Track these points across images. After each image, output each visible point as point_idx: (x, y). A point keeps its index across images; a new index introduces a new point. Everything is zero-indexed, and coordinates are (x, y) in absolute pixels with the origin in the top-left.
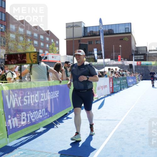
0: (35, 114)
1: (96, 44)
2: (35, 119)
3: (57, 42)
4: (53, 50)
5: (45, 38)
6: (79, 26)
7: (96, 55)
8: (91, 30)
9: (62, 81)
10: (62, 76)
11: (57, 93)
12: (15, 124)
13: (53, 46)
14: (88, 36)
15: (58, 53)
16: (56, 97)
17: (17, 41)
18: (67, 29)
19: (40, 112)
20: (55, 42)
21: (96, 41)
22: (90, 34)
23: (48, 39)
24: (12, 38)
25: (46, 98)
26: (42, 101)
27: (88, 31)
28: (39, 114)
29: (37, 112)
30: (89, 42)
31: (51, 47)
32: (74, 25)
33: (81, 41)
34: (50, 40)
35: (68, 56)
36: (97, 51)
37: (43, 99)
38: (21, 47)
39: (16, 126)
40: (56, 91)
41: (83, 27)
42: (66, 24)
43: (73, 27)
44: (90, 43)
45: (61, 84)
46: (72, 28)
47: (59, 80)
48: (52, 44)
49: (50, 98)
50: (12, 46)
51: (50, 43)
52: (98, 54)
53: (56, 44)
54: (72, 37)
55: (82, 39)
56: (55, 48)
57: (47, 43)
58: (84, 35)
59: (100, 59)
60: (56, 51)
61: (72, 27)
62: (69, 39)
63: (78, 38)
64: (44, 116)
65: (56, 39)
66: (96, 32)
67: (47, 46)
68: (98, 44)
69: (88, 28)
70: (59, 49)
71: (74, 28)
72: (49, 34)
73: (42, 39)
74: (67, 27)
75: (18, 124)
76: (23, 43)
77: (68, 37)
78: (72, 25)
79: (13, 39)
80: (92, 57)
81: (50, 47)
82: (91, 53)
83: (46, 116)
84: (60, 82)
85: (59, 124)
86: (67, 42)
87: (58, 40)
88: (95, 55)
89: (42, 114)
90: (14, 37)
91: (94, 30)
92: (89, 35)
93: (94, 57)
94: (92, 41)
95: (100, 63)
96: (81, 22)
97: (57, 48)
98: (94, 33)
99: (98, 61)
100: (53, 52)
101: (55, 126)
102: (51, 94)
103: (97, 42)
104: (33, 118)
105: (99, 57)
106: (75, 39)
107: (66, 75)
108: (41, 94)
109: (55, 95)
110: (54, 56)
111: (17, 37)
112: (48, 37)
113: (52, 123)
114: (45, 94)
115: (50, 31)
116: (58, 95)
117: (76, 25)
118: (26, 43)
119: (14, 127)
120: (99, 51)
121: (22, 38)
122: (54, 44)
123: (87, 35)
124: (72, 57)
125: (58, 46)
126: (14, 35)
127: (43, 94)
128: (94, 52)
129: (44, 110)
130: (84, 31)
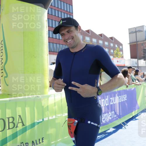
0: (105, 116)
2: (105, 120)
3: (121, 47)
4: (117, 54)
5: (109, 44)
6: (142, 31)
9: (129, 86)
10: (129, 81)
11: (125, 97)
13: (117, 51)
15: (123, 57)
16: (124, 100)
19: (110, 114)
20: (119, 47)
23: (112, 45)
25: (114, 102)
26: (112, 105)
28: (109, 116)
29: (107, 114)
31: (116, 53)
34: (114, 46)
35: (132, 59)
37: (112, 102)
40: (124, 95)
41: (145, 30)
42: (129, 29)
45: (128, 89)
46: (135, 33)
47: (125, 85)
48: (117, 49)
49: (118, 102)
51: (114, 49)
53: (120, 49)
54: (135, 41)
55: (145, 42)
56: (120, 53)
57: (112, 49)
60: (120, 55)
61: (134, 32)
62: (133, 43)
63: (142, 41)
64: (114, 118)
65: (120, 44)
67: (112, 51)
70: (123, 54)
71: (137, 33)
72: (113, 40)
73: (107, 45)
74: (130, 33)
77: (131, 42)
78: (135, 31)
81: (114, 52)
83: (115, 118)
84: (127, 86)
85: (127, 126)
86: (130, 46)
87: (122, 45)
89: (111, 117)
97: (121, 53)
100: (117, 56)
101: (123, 127)
102: (119, 98)
104: (104, 120)
107: (132, 80)
108: (111, 99)
109: (124, 99)
110: (118, 60)
112: (112, 43)
113: (121, 124)
114: (113, 98)
115: (114, 38)
116: (126, 98)
117: (138, 30)
122: (119, 49)
124: (136, 60)
125: (122, 50)
127: (112, 98)
129: (113, 112)
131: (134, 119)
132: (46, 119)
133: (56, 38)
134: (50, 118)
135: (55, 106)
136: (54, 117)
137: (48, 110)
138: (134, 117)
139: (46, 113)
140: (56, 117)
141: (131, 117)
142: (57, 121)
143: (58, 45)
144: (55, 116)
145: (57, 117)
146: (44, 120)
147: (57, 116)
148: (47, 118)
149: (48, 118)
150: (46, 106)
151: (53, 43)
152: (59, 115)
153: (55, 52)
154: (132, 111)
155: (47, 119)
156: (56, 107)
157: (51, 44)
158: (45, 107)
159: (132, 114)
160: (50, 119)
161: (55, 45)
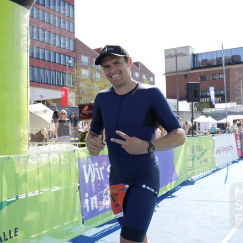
1: (213, 79)
3: (151, 79)
5: (133, 74)
6: (186, 55)
7: (213, 97)
8: (204, 58)
12: (94, 205)
14: (200, 68)
17: (92, 80)
18: (167, 59)
20: (149, 79)
21: (213, 75)
22: (203, 64)
23: (137, 75)
24: (85, 75)
27: (200, 59)
30: (201, 76)
32: (178, 53)
33: (188, 76)
34: (141, 76)
35: (168, 99)
36: (215, 91)
38: (98, 89)
39: (95, 208)
41: (191, 53)
42: (165, 50)
43: (176, 56)
44: (203, 78)
46: (175, 58)
50: (86, 87)
52: (216, 96)
53: (150, 82)
54: (175, 70)
55: (190, 72)
58: (193, 67)
59: (220, 102)
61: (173, 56)
62: (170, 73)
63: (184, 71)
65: (150, 75)
66: (212, 60)
68: (216, 79)
69: (200, 56)
71: (178, 57)
72: (138, 67)
74: (166, 58)
75: (98, 206)
76: (100, 82)
77: (168, 71)
78: (175, 54)
79: (86, 77)
80: (206, 100)
82: (204, 94)
85: (158, 207)
86: (167, 78)
87: (153, 76)
88: (211, 97)
90: (88, 75)
91: (209, 58)
92: (201, 66)
93: (210, 100)
94: (206, 76)
95: (220, 110)
96: (188, 47)
98: (208, 62)
99: (216, 107)
103: (214, 77)
105: (218, 99)
106: (179, 74)
111: (91, 74)
112: (138, 72)
115: (141, 63)
117: (180, 53)
118: (105, 82)
119: (93, 209)
120: (218, 91)
121: (100, 75)
122: (147, 82)
123: (198, 66)
124: (175, 101)
126: (88, 72)
128: (209, 92)
130: (194, 61)
131: (170, 196)
132: (22, 197)
133: (44, 60)
134: (30, 194)
135: (38, 173)
136: (37, 193)
137: (26, 180)
138: (169, 193)
139: (23, 186)
140: (39, 193)
141: (165, 193)
142: (41, 200)
143: (47, 72)
144: (38, 191)
145: (41, 193)
146: (19, 198)
147: (42, 191)
148: (24, 194)
149: (27, 195)
150: (23, 173)
151: (39, 68)
152: (46, 190)
153: (41, 83)
154: (167, 184)
155: (25, 197)
156: (41, 175)
157: (36, 70)
158: (20, 175)
159: (166, 189)
160: (29, 196)
161: (41, 71)
